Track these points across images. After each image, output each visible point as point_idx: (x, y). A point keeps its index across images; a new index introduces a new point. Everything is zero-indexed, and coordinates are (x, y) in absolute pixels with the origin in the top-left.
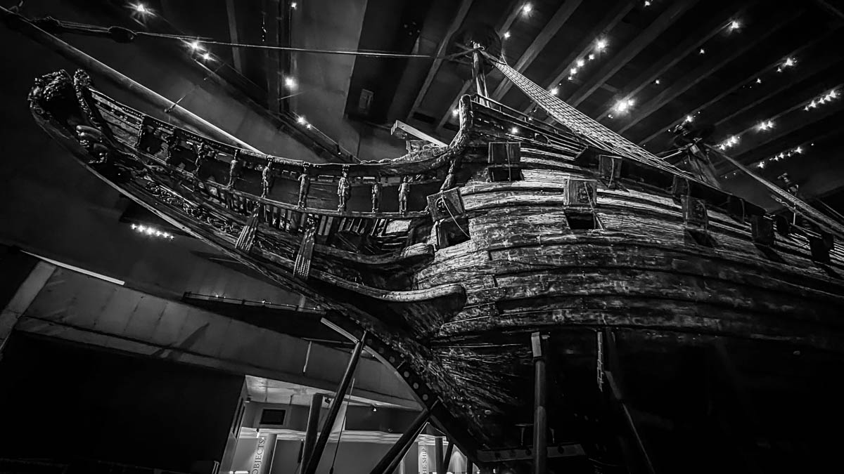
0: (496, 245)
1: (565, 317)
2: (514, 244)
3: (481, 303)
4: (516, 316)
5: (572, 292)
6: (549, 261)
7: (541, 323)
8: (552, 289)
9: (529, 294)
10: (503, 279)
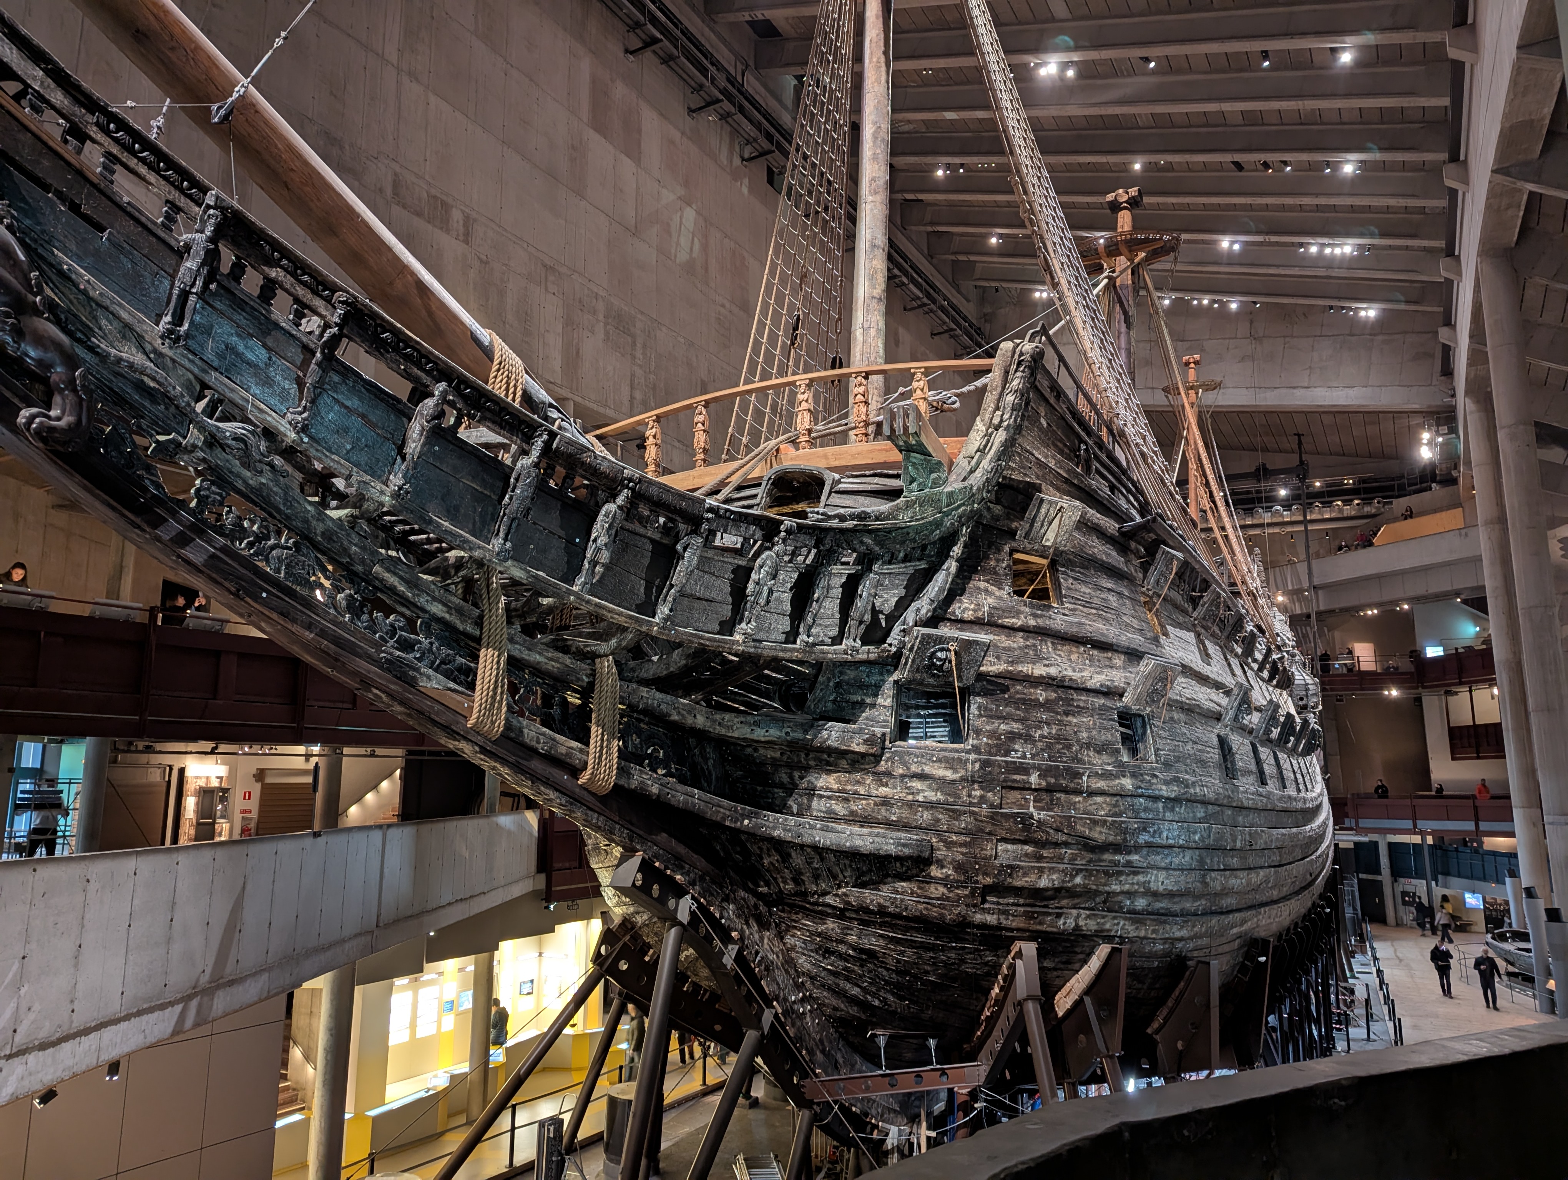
0: (1017, 777)
1: (1077, 925)
2: (1048, 784)
3: (957, 881)
4: (1005, 913)
5: (1101, 888)
6: (1090, 829)
7: (1039, 927)
8: (1078, 880)
9: (1044, 883)
10: (1009, 847)
